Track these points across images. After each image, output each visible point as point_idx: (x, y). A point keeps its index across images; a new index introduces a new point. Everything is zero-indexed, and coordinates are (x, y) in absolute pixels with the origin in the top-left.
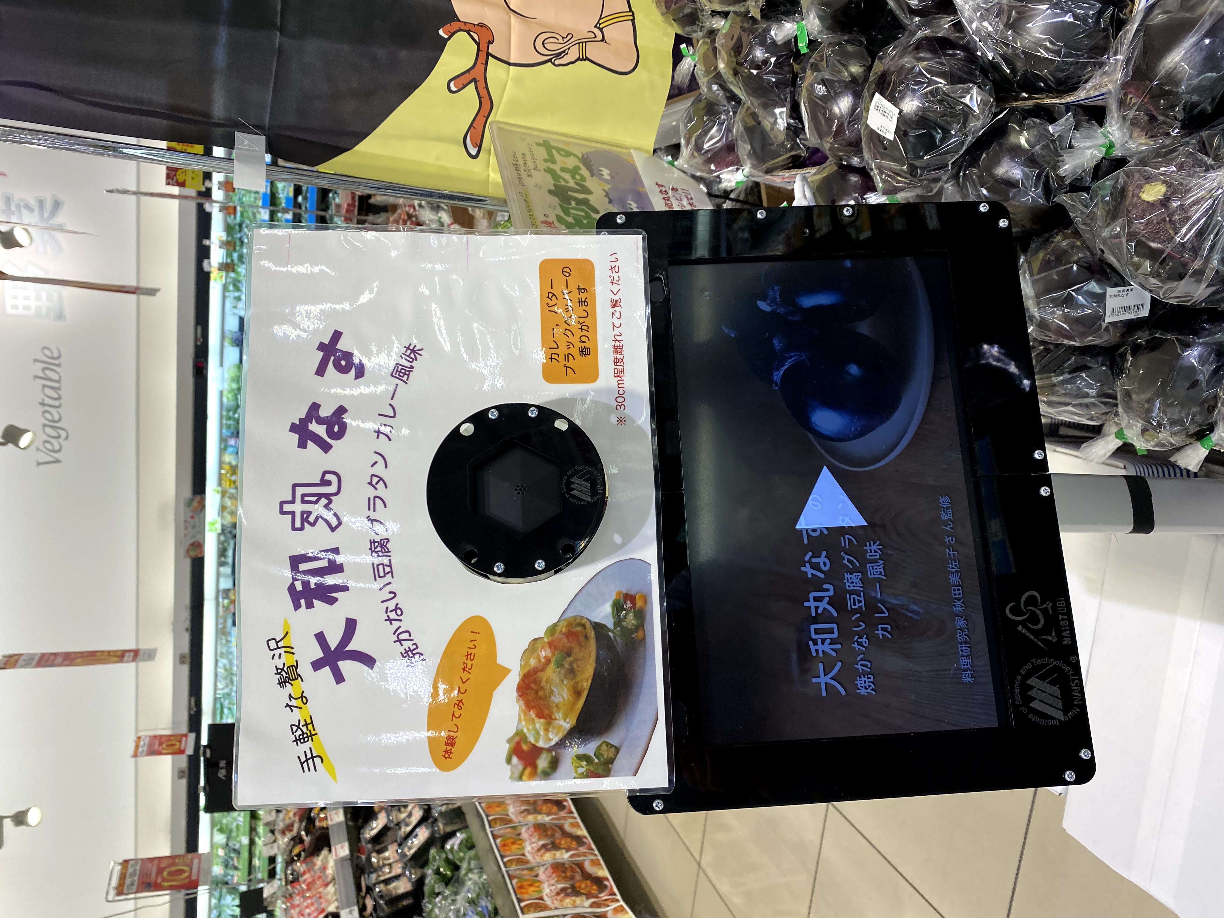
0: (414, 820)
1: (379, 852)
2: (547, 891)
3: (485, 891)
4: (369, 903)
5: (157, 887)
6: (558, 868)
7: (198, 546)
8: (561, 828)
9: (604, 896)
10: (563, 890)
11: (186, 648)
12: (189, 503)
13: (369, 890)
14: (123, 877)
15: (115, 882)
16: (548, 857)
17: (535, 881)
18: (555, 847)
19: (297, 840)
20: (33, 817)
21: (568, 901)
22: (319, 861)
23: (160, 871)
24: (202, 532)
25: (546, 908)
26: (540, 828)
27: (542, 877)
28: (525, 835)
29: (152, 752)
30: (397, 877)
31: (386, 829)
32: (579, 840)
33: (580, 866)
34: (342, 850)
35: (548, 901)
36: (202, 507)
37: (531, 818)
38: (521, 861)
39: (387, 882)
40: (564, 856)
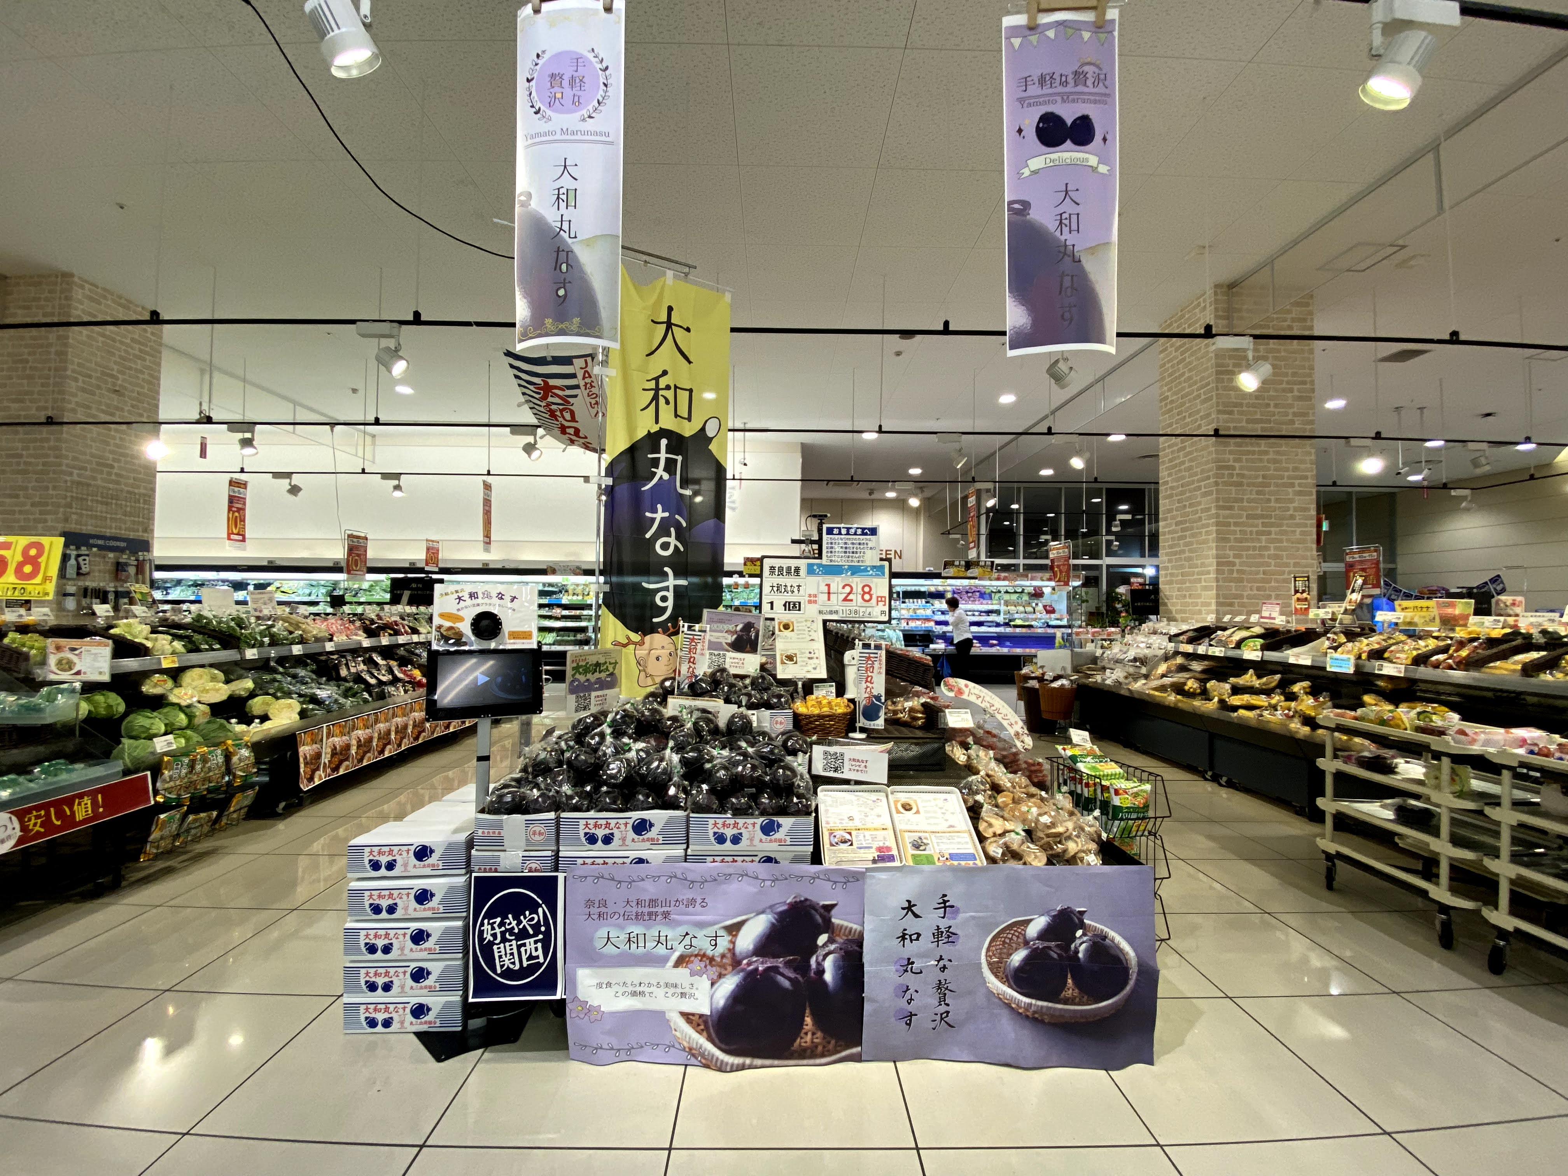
0: (381, 677)
1: (363, 661)
2: (336, 739)
3: (341, 706)
4: (335, 657)
5: (349, 554)
6: (348, 747)
7: (554, 572)
8: (369, 751)
9: (329, 771)
10: (335, 748)
11: (491, 566)
12: (578, 568)
13: (344, 657)
14: (358, 537)
15: (355, 533)
16: (354, 742)
17: (342, 734)
18: (359, 747)
19: (372, 622)
20: (397, 494)
21: (329, 750)
22: (361, 632)
23: (358, 555)
24: (562, 574)
25: (328, 738)
26: (370, 739)
27: (344, 738)
28: (367, 731)
29: (428, 549)
30: (348, 669)
31: (376, 665)
32: (361, 760)
33: (347, 759)
34: (366, 643)
35: (331, 740)
36: (576, 574)
37: (376, 735)
38: (354, 728)
39: (347, 665)
40: (353, 751)
